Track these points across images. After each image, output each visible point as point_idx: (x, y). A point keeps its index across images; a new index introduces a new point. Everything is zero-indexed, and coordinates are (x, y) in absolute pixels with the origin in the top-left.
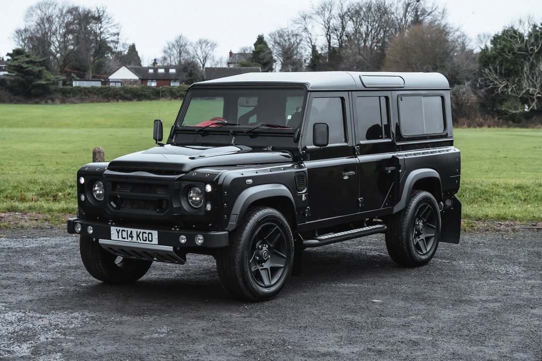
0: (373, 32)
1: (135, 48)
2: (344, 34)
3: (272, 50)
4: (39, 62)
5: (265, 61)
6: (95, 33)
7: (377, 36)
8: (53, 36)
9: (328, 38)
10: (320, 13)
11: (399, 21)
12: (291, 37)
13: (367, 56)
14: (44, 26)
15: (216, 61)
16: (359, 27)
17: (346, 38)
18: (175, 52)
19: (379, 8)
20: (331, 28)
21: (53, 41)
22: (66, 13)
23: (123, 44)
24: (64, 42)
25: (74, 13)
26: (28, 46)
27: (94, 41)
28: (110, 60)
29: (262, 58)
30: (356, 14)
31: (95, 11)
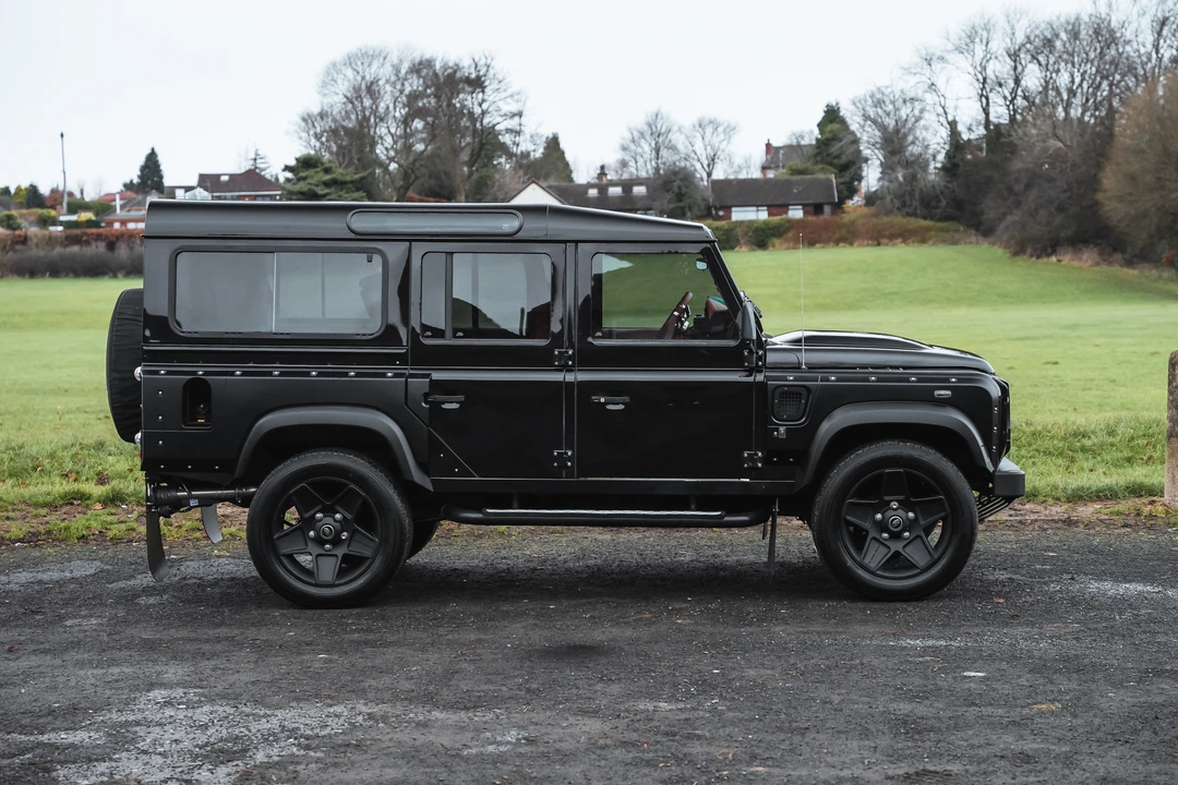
0: (1085, 85)
1: (558, 144)
2: (1019, 93)
3: (859, 135)
4: (352, 182)
5: (844, 159)
6: (471, 114)
7: (1094, 94)
8: (382, 124)
9: (984, 105)
10: (965, 48)
11: (1145, 59)
12: (899, 103)
13: (1071, 141)
14: (362, 103)
15: (736, 165)
16: (1054, 75)
17: (1026, 103)
18: (646, 148)
19: (1097, 32)
20: (988, 81)
21: (381, 138)
22: (406, 73)
23: (532, 137)
24: (406, 136)
25: (424, 72)
26: (328, 149)
27: (470, 133)
28: (503, 171)
29: (836, 153)
30: (1044, 44)
31: (469, 68)
